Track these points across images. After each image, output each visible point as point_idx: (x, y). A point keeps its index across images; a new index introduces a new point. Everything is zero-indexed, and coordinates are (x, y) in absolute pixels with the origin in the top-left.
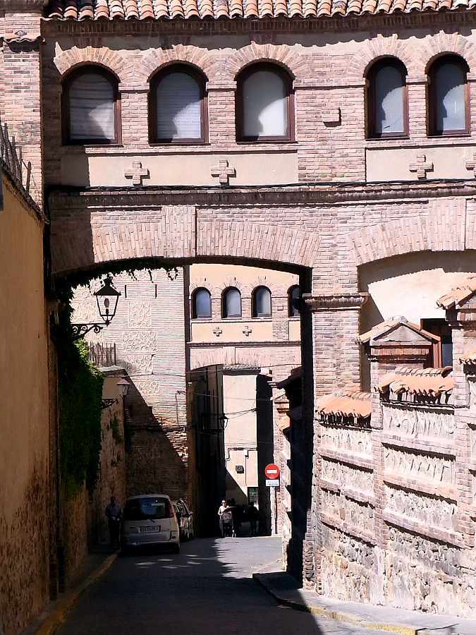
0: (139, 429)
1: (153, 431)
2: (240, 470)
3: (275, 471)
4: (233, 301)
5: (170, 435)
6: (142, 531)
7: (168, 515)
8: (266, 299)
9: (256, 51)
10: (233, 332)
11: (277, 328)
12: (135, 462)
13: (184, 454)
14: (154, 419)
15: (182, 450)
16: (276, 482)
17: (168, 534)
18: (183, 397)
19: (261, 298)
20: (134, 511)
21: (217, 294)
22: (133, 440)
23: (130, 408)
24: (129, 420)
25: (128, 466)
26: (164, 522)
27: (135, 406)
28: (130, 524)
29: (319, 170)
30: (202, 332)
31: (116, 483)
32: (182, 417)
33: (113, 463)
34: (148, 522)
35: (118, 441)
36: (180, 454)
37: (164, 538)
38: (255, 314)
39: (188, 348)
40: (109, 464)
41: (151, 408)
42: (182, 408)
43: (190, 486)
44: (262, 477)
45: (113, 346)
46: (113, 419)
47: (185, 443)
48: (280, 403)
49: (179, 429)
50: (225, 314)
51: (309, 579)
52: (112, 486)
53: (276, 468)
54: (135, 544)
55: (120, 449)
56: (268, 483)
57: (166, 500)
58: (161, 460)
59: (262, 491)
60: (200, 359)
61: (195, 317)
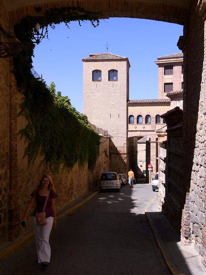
0: (113, 154)
1: (117, 154)
2: (141, 166)
3: (151, 166)
4: (140, 119)
5: (122, 155)
6: (107, 184)
7: (116, 179)
8: (149, 119)
10: (140, 127)
11: (152, 127)
12: (112, 163)
13: (126, 161)
14: (118, 151)
15: (125, 160)
16: (151, 169)
17: (115, 185)
18: (126, 145)
19: (148, 118)
20: (105, 177)
21: (136, 117)
22: (111, 156)
23: (111, 148)
24: (111, 151)
25: (110, 164)
26: (114, 181)
27: (112, 147)
28: (103, 182)
30: (131, 127)
31: (106, 168)
32: (125, 151)
33: (105, 162)
34: (109, 181)
35: (107, 156)
36: (125, 161)
37: (114, 187)
38: (146, 123)
39: (127, 131)
40: (103, 163)
41: (117, 148)
42: (125, 148)
43: (127, 169)
44: (147, 167)
45: (106, 130)
46: (105, 150)
47: (126, 158)
48: (159, 132)
49: (124, 154)
50: (138, 123)
51: (187, 238)
52: (104, 169)
53: (151, 165)
54: (104, 188)
55: (108, 159)
56: (149, 169)
57: (115, 174)
58: (119, 162)
59: (147, 171)
60: (131, 135)
61: (129, 123)
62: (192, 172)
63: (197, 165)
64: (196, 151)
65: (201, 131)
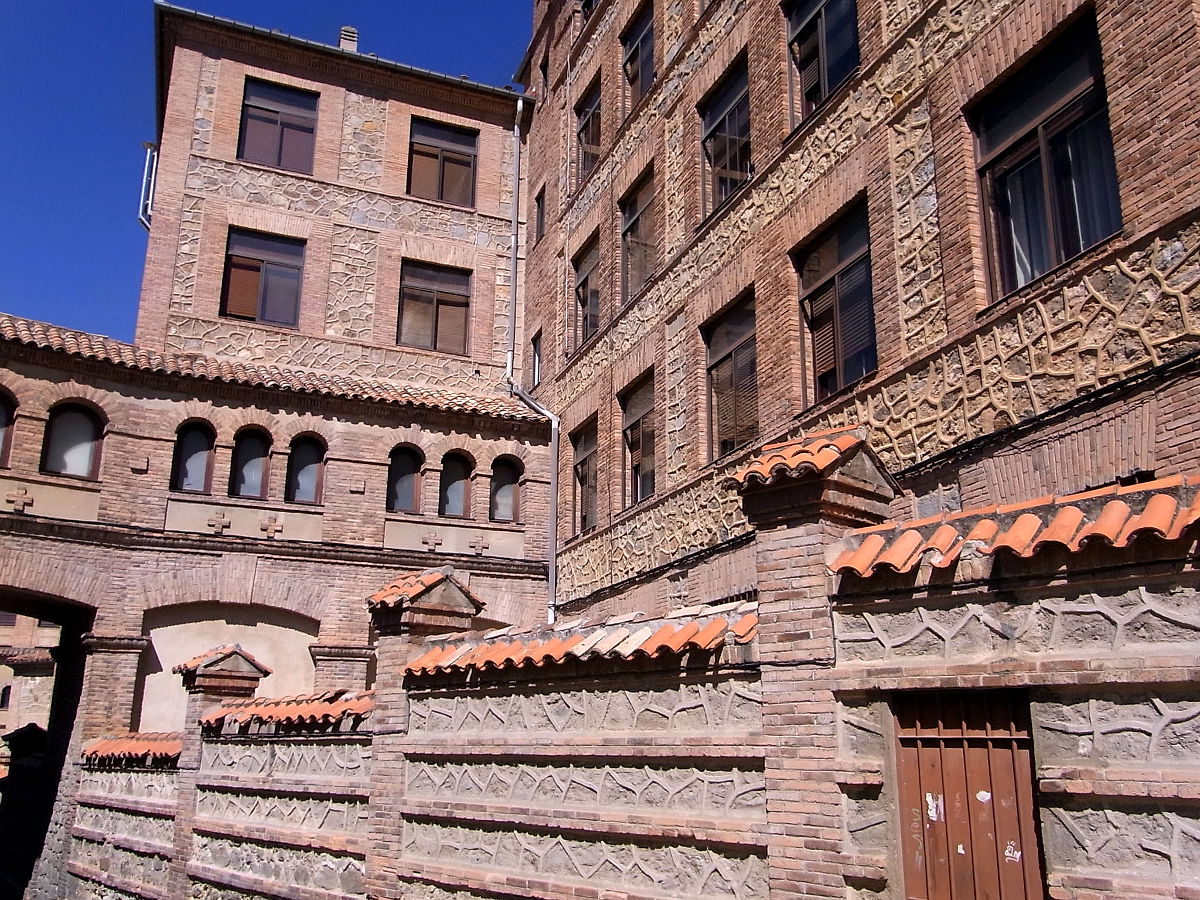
9: (73, 389)
29: (118, 512)
62: (48, 834)
63: (56, 824)
64: (57, 806)
65: (67, 781)
